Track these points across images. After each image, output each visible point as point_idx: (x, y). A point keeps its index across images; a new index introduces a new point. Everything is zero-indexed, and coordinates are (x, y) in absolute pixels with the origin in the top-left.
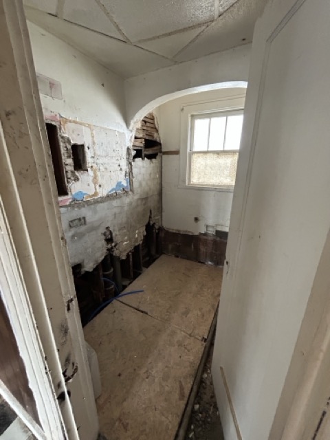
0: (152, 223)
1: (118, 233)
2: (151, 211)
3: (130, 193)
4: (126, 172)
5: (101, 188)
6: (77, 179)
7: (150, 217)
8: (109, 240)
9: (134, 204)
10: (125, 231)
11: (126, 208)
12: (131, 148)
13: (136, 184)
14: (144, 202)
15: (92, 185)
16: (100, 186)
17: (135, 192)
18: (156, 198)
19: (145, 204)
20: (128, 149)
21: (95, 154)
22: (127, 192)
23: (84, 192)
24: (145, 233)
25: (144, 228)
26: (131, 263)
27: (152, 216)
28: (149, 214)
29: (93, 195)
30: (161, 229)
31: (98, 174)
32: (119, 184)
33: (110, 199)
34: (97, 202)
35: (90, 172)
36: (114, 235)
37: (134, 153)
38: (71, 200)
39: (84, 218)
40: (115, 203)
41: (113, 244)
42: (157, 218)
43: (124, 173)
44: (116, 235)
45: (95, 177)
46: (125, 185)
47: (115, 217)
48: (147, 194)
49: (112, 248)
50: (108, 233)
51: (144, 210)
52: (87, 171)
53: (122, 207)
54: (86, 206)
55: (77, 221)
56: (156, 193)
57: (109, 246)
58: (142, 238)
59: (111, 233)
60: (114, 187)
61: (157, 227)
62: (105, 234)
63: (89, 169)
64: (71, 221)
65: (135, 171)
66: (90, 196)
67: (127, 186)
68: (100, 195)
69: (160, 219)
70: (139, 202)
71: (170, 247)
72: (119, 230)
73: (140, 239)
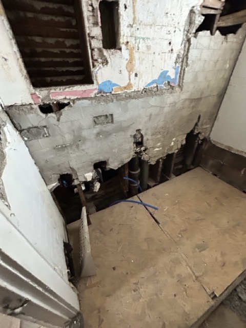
0: (196, 132)
1: (149, 138)
2: (199, 118)
3: (177, 89)
4: (178, 56)
5: (137, 78)
6: (105, 62)
7: (196, 125)
8: (139, 144)
9: (179, 105)
10: (159, 136)
11: (166, 109)
12: (198, 9)
13: (188, 77)
14: (193, 104)
15: (125, 73)
16: (136, 75)
17: (185, 88)
18: (213, 100)
19: (193, 107)
20: (192, 12)
21: (134, 19)
22: (172, 88)
23: (113, 82)
24: (184, 142)
25: (185, 137)
26: (160, 169)
27: (199, 124)
28: (196, 121)
29: (125, 88)
30: (205, 140)
31: (136, 55)
32: (164, 75)
33: (148, 95)
34: (129, 97)
35: (125, 52)
36: (145, 139)
37: (199, 20)
38: (96, 91)
39: (112, 115)
40: (153, 101)
41: (143, 149)
42: (204, 127)
43: (174, 56)
44: (147, 140)
45: (131, 61)
46: (173, 77)
47: (150, 119)
48: (202, 93)
49: (141, 152)
50: (139, 136)
51: (191, 114)
52: (120, 49)
53: (162, 108)
54: (115, 100)
55: (103, 118)
56: (215, 93)
57: (138, 150)
58: (179, 147)
59: (142, 136)
60: (156, 77)
61: (201, 137)
62: (135, 136)
63: (123, 47)
64: (96, 117)
65: (193, 54)
66: (121, 88)
67: (176, 79)
68: (134, 88)
69: (209, 129)
70: (187, 103)
71: (211, 162)
72: (153, 135)
73: (175, 147)
